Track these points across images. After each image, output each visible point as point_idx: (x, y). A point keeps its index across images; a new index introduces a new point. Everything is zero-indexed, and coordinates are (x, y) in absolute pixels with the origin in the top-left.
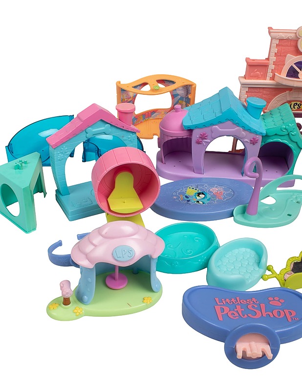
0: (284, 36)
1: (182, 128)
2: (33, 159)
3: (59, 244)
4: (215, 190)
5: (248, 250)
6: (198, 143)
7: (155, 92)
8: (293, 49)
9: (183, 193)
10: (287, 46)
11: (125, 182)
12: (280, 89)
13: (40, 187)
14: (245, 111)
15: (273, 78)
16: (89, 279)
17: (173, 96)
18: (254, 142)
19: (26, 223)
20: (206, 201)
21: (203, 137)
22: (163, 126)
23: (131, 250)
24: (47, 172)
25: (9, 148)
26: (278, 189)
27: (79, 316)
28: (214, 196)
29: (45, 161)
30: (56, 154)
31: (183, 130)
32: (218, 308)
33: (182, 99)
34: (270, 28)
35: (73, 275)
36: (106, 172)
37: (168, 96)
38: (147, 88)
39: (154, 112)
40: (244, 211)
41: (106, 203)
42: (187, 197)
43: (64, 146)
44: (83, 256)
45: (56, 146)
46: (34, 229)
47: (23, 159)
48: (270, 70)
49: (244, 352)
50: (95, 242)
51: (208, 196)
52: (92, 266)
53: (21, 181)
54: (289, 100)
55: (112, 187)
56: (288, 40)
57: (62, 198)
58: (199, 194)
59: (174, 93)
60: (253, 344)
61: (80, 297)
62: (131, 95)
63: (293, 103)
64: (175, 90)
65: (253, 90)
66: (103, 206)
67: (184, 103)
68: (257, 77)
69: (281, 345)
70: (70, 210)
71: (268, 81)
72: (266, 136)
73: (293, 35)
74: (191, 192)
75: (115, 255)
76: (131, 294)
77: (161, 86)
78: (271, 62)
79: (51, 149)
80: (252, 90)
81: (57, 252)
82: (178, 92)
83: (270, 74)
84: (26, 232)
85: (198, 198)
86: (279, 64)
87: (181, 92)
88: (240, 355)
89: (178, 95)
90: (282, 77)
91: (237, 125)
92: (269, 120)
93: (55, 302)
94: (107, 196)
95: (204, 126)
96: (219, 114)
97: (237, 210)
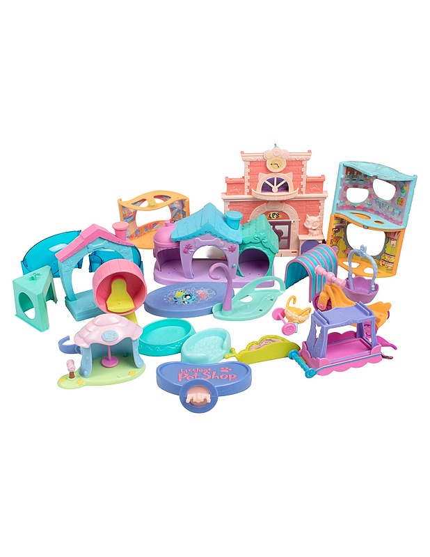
0: (253, 159)
1: (171, 240)
2: (45, 272)
3: (68, 338)
4: (200, 292)
5: (217, 337)
6: (185, 252)
7: (152, 207)
8: (263, 168)
9: (172, 296)
10: (257, 166)
11: (119, 288)
12: (257, 203)
13: (51, 296)
14: (224, 223)
15: (250, 193)
16: (87, 357)
17: (172, 209)
18: (232, 250)
19: (41, 324)
20: (190, 301)
21: (189, 247)
22: (156, 239)
23: (115, 334)
24: (57, 282)
25: (24, 262)
26: (256, 289)
27: (81, 386)
28: (199, 297)
29: (55, 273)
30: (63, 267)
31: (172, 242)
32: (180, 375)
33: (179, 211)
34: (242, 152)
35: (77, 358)
36: (102, 280)
37: (167, 209)
38: (145, 204)
39: (155, 223)
40: (221, 308)
41: (105, 305)
42: (175, 298)
43: (70, 260)
44: (82, 340)
45: (63, 260)
46: (48, 329)
47: (37, 271)
48: (246, 187)
49: (192, 400)
50: (90, 330)
51: (193, 297)
52: (88, 346)
53: (36, 289)
54: (267, 210)
55: (110, 292)
56: (257, 161)
57: (70, 303)
58: (186, 296)
59: (172, 206)
60: (199, 394)
61: (82, 373)
62: (132, 211)
63: (271, 213)
64: (173, 203)
65: (235, 204)
66: (103, 308)
67: (182, 215)
68: (236, 193)
69: (220, 398)
70: (76, 312)
71: (246, 196)
72: (243, 244)
73: (261, 158)
74: (179, 294)
75: (103, 337)
76: (121, 371)
77: (158, 201)
78: (246, 180)
79: (59, 262)
80: (233, 204)
81: (66, 343)
82: (176, 205)
83: (247, 190)
84: (41, 331)
85: (185, 299)
86: (254, 182)
87: (178, 206)
88: (188, 401)
89: (175, 208)
90: (258, 193)
91: (215, 236)
92: (247, 230)
93: (63, 377)
94: (106, 300)
95: (188, 238)
96: (199, 228)
97: (215, 307)
